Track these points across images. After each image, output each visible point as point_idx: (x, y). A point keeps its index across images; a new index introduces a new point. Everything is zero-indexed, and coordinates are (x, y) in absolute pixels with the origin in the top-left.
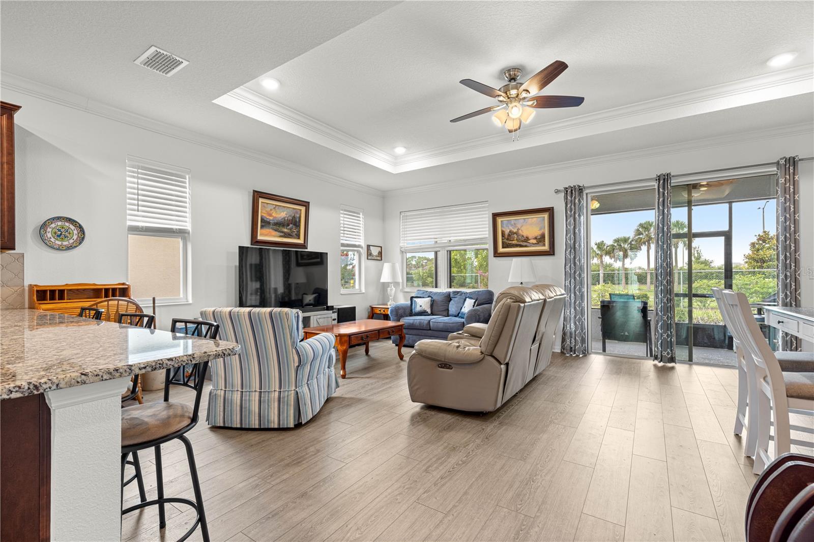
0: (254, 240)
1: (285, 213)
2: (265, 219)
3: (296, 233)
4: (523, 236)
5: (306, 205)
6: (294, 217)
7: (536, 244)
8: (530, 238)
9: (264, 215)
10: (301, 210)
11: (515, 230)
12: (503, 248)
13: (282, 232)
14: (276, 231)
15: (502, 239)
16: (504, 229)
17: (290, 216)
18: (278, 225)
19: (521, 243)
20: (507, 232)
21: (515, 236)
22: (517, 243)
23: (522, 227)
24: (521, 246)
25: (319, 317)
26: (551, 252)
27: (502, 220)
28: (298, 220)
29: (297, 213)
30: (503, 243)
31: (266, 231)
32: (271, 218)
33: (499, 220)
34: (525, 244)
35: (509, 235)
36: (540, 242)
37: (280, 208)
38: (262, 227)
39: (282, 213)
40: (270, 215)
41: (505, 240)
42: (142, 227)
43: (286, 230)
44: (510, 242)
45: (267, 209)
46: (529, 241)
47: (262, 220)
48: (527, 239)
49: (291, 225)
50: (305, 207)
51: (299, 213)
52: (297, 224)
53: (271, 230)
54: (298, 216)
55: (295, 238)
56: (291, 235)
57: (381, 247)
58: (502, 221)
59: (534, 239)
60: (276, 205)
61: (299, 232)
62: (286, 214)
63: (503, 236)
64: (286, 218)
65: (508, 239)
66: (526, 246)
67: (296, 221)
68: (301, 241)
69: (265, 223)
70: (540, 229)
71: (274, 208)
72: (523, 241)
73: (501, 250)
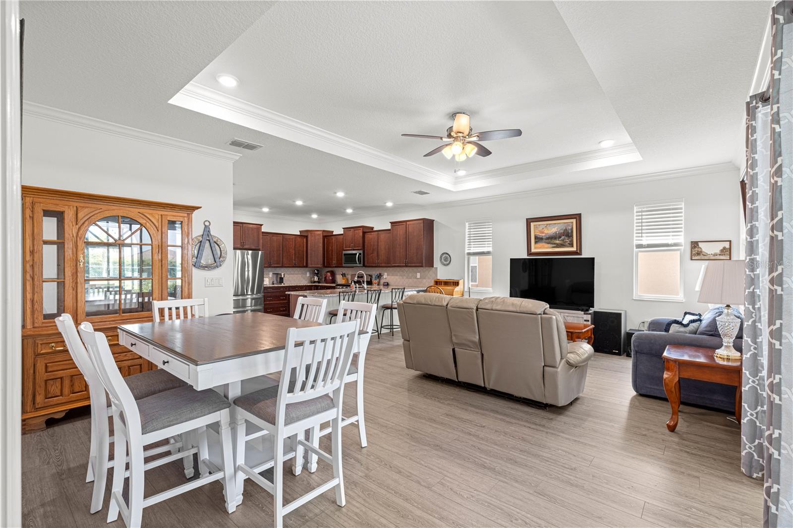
0: (529, 253)
1: (556, 228)
2: (538, 236)
3: (569, 242)
5: (578, 217)
6: (566, 230)
9: (538, 234)
10: (572, 222)
13: (555, 244)
14: (548, 243)
17: (562, 229)
18: (550, 239)
28: (570, 231)
29: (569, 225)
31: (540, 245)
32: (543, 235)
37: (551, 225)
38: (536, 242)
39: (554, 228)
40: (543, 233)
42: (472, 253)
43: (558, 242)
45: (540, 229)
47: (536, 238)
49: (563, 237)
50: (575, 220)
51: (571, 225)
52: (568, 234)
53: (544, 244)
54: (570, 228)
55: (568, 247)
56: (564, 245)
57: (730, 241)
60: (547, 224)
61: (572, 241)
62: (557, 229)
64: (558, 232)
67: (568, 233)
68: (574, 249)
69: (538, 239)
71: (546, 227)
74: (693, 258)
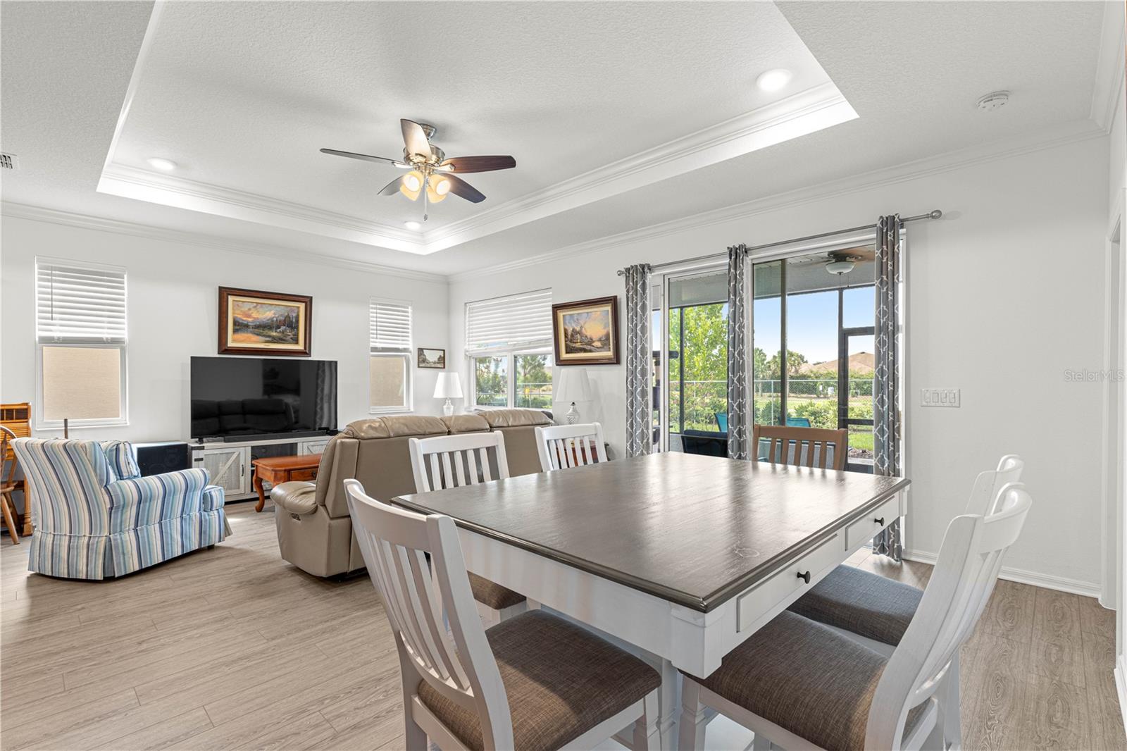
0: (223, 348)
1: (272, 312)
2: (241, 321)
3: (292, 336)
4: (586, 337)
5: (308, 301)
6: (288, 316)
7: (600, 348)
8: (594, 340)
9: (239, 316)
10: (298, 308)
11: (578, 329)
12: (567, 352)
13: (269, 336)
14: (258, 335)
15: (566, 341)
16: (566, 327)
17: (281, 315)
18: (262, 328)
19: (585, 347)
20: (570, 332)
21: (578, 336)
22: (581, 346)
23: (585, 323)
24: (585, 351)
25: (312, 443)
26: (617, 360)
27: (564, 313)
28: (294, 321)
29: (292, 311)
30: (567, 346)
31: (240, 336)
32: (250, 320)
33: (561, 314)
34: (588, 347)
35: (572, 336)
36: (605, 344)
37: (264, 306)
38: (235, 331)
39: (268, 312)
40: (249, 316)
41: (568, 343)
42: (59, 338)
43: (274, 334)
44: (574, 345)
45: (243, 309)
46: (593, 344)
47: (236, 323)
48: (591, 342)
49: (283, 328)
50: (304, 304)
51: (296, 311)
52: (292, 324)
53: (250, 335)
54: (294, 315)
55: (290, 343)
56: (284, 340)
57: (444, 351)
58: (564, 316)
59: (598, 341)
60: (256, 303)
61: (297, 335)
62: (274, 314)
63: (566, 337)
64: (275, 319)
65: (571, 341)
66: (590, 351)
67: (292, 322)
68: (300, 347)
69: (240, 326)
70: (605, 328)
71: (255, 307)
72: (586, 344)
73: (564, 356)
74: (421, 366)
